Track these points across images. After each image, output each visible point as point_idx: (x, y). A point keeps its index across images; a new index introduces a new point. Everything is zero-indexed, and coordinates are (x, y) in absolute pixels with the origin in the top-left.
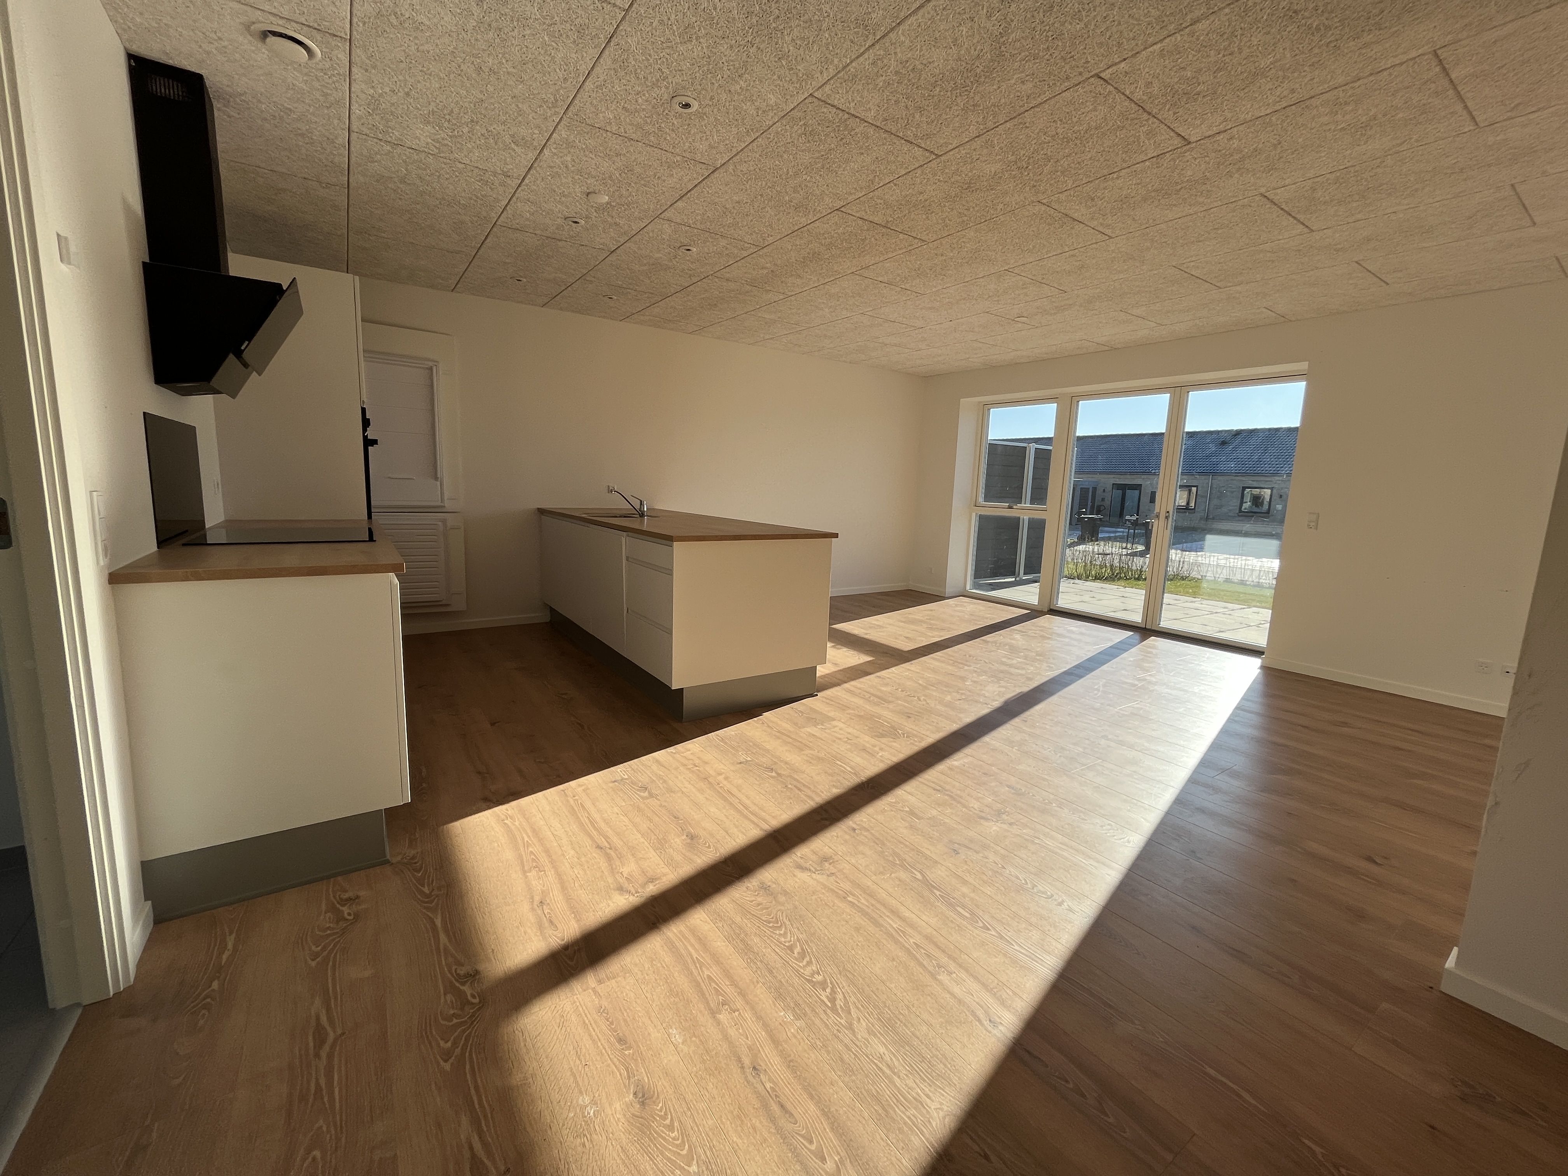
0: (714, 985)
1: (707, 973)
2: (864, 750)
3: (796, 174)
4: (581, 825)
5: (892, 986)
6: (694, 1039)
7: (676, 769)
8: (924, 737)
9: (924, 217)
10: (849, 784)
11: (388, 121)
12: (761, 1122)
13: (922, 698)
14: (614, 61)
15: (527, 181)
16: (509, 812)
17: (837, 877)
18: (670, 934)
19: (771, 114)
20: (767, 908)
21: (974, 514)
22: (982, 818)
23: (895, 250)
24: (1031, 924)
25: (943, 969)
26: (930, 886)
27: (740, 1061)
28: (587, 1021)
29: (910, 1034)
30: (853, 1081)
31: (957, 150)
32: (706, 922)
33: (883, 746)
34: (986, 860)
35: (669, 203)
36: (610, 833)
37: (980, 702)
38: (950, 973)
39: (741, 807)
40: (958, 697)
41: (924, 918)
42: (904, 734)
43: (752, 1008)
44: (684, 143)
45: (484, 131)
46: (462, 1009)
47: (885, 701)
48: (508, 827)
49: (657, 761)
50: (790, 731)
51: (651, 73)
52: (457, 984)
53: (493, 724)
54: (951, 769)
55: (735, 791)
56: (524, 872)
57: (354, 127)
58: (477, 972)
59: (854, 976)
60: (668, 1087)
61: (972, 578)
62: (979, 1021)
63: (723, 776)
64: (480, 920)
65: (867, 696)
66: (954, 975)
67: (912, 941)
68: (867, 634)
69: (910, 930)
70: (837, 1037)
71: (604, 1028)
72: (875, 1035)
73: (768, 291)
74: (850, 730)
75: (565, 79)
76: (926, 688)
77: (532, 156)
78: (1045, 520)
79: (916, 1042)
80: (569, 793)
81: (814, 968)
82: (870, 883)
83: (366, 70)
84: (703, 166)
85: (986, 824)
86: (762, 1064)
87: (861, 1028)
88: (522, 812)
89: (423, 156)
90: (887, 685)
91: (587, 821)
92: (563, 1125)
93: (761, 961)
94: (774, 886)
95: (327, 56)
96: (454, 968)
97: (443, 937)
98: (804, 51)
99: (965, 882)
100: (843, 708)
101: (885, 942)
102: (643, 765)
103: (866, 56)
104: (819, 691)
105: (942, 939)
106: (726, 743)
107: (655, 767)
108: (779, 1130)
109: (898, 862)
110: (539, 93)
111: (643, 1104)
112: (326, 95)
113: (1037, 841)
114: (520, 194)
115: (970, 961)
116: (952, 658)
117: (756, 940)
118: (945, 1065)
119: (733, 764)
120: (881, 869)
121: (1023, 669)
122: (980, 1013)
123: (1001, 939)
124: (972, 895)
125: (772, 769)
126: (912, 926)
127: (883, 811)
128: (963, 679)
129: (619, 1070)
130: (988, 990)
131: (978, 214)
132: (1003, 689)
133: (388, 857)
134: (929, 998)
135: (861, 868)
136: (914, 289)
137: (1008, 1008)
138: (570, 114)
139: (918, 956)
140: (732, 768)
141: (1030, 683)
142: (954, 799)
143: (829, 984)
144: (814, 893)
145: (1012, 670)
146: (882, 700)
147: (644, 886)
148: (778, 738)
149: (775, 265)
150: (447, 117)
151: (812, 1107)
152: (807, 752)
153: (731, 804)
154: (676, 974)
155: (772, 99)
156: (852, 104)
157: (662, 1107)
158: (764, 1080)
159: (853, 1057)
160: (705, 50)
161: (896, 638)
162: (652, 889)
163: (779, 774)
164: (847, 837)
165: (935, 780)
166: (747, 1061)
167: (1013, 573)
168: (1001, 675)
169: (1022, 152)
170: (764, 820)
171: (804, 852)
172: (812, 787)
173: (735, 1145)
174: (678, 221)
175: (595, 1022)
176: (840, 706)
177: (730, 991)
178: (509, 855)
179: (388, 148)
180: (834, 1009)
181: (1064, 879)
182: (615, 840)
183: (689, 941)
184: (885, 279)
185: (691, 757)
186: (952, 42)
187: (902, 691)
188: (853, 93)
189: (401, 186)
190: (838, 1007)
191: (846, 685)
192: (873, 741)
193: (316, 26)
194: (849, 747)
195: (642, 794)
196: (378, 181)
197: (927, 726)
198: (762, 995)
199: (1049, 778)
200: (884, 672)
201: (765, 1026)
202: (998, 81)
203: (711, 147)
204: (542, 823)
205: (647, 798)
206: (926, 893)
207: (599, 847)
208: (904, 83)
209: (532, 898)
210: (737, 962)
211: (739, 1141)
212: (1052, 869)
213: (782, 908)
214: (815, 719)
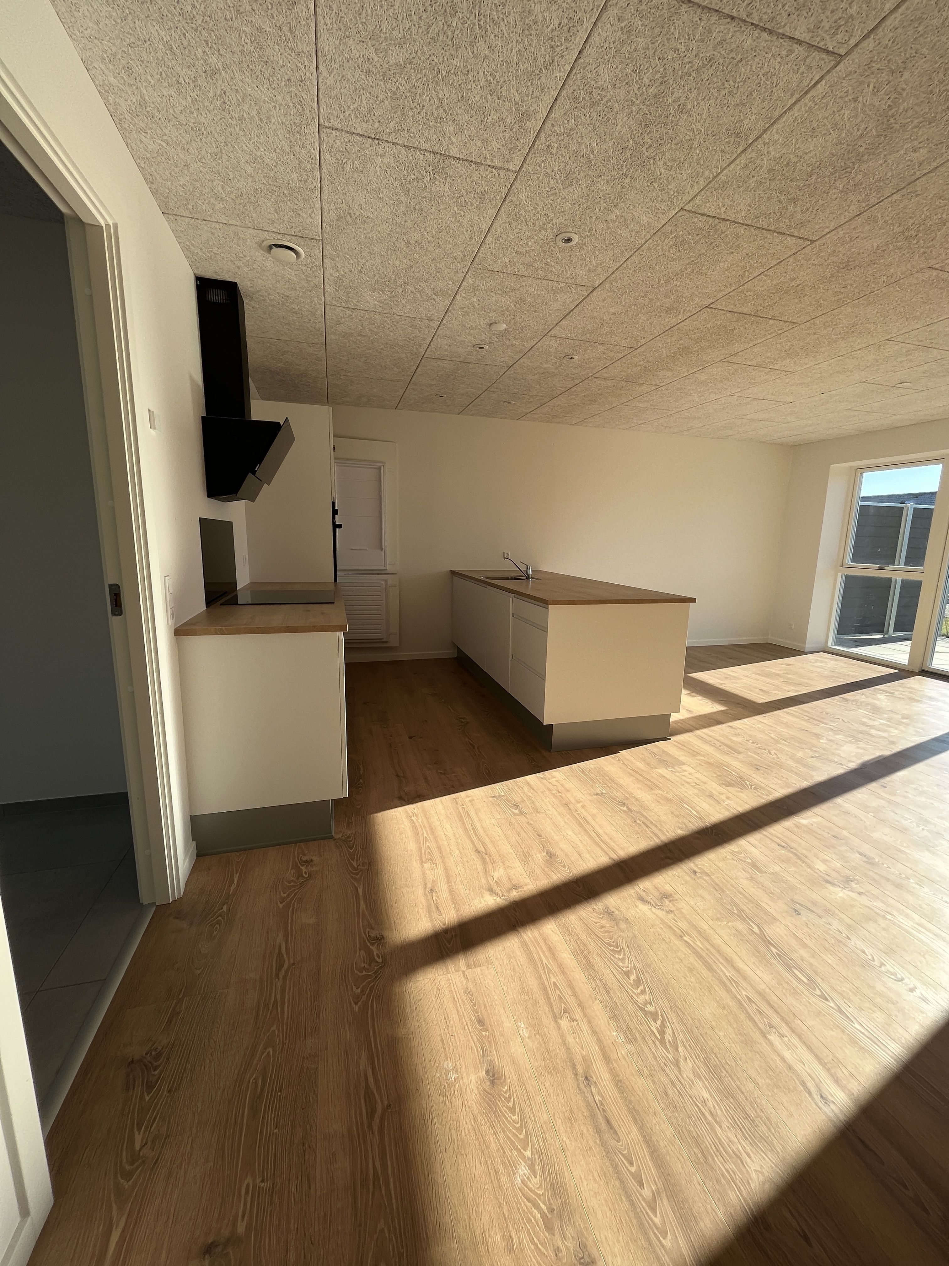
0: (558, 992)
1: (553, 979)
2: (711, 796)
3: (667, 281)
4: (466, 830)
5: (721, 1034)
6: (538, 1036)
7: (543, 792)
8: (772, 791)
9: (797, 301)
10: (694, 827)
11: (348, 293)
12: (588, 1130)
13: (772, 752)
14: (509, 215)
15: (444, 322)
16: (415, 811)
17: (675, 915)
18: (525, 937)
19: (644, 233)
20: (610, 932)
21: (840, 575)
22: (828, 882)
23: (765, 335)
24: (875, 1005)
25: (774, 1030)
26: (768, 943)
27: (575, 1068)
28: (456, 999)
29: (735, 1087)
30: (676, 1118)
31: (833, 233)
32: (556, 933)
33: (730, 795)
34: (828, 926)
35: (555, 323)
36: (487, 841)
37: (835, 762)
38: (782, 1036)
39: (593, 834)
40: (811, 754)
41: (758, 972)
42: (751, 786)
43: (589, 1022)
44: (567, 271)
45: (413, 289)
46: (370, 964)
47: (735, 750)
48: (414, 823)
49: (528, 784)
50: (643, 770)
51: (538, 219)
52: (369, 944)
53: (410, 738)
54: (797, 827)
55: (589, 819)
56: (422, 862)
57: (327, 302)
58: (382, 937)
59: (684, 1014)
60: (513, 1074)
61: (836, 632)
62: (810, 1093)
63: (581, 804)
64: (388, 895)
65: (718, 744)
66: (786, 1039)
67: (744, 993)
68: (722, 684)
69: (742, 982)
70: (664, 1071)
71: (468, 1006)
72: (700, 1078)
73: (641, 385)
74: (699, 775)
75: (471, 238)
76: (777, 742)
77: (448, 302)
78: (921, 581)
79: (740, 1097)
80: (459, 801)
81: (647, 998)
82: (706, 927)
83: (333, 260)
84: (583, 288)
85: (831, 888)
86: (593, 1076)
87: (687, 1067)
88: (424, 810)
89: (372, 314)
90: (738, 735)
91: (470, 826)
92: (432, 1082)
93: (601, 980)
94: (617, 912)
95: (308, 255)
96: (368, 930)
97: (362, 905)
98: (676, 171)
99: (805, 946)
100: (694, 753)
101: (717, 988)
102: (517, 785)
103: (737, 161)
104: (672, 735)
105: (775, 998)
106: (586, 775)
107: (526, 789)
108: (604, 1144)
109: (736, 912)
110: (451, 253)
111: (493, 1083)
112: (308, 282)
113: (889, 917)
114: (440, 332)
115: (804, 1028)
116: (807, 714)
117: (598, 959)
118: (769, 1129)
119: (590, 794)
120: (719, 916)
121: (884, 731)
122: (810, 1084)
123: (840, 1013)
124: (812, 960)
125: (624, 804)
126: (745, 978)
127: (724, 859)
128: (818, 736)
129: (476, 1046)
130: (821, 1063)
131: (856, 290)
132: (861, 751)
133: (333, 834)
134: (758, 1056)
135: (699, 911)
136: (784, 369)
137: (843, 1088)
138: (475, 264)
139: (749, 1011)
140: (589, 798)
141: (893, 747)
142: (799, 858)
143: (660, 1017)
144: (652, 926)
145: (873, 732)
146: (732, 749)
147: (509, 890)
148: (631, 775)
149: (648, 362)
150: (387, 283)
151: (635, 1130)
152: (657, 791)
153: (586, 830)
154: (528, 975)
155: (645, 219)
156: (723, 209)
157: (507, 1091)
158: (594, 1091)
159: (677, 1093)
160: (584, 190)
161: (751, 691)
162: (515, 895)
163: (629, 809)
164: (688, 878)
165: (779, 835)
166: (580, 1070)
167: (881, 631)
168: (860, 736)
169: (911, 221)
170: (613, 850)
171: (646, 885)
172: (659, 826)
173: (564, 1145)
174: (563, 336)
175: (462, 1001)
176: (691, 751)
177: (571, 1001)
178: (412, 846)
179: (350, 313)
180: (662, 1041)
181: (918, 963)
182: (490, 846)
183: (541, 948)
184: (754, 363)
185: (556, 783)
186: (832, 128)
187: (753, 743)
188: (724, 199)
189: (359, 338)
190: (667, 1041)
191: (698, 732)
192: (720, 789)
193: (300, 234)
194: (696, 791)
195: (514, 811)
196: (344, 337)
197: (776, 779)
198: (598, 1010)
199: (908, 851)
200: (735, 722)
201: (599, 1041)
202: (885, 156)
203: (589, 270)
204: (438, 823)
205: (517, 815)
206: (762, 949)
207: (477, 851)
208: (777, 178)
209: (426, 885)
210: (579, 976)
211: (568, 1142)
212: (906, 951)
213: (622, 934)
214: (666, 761)
